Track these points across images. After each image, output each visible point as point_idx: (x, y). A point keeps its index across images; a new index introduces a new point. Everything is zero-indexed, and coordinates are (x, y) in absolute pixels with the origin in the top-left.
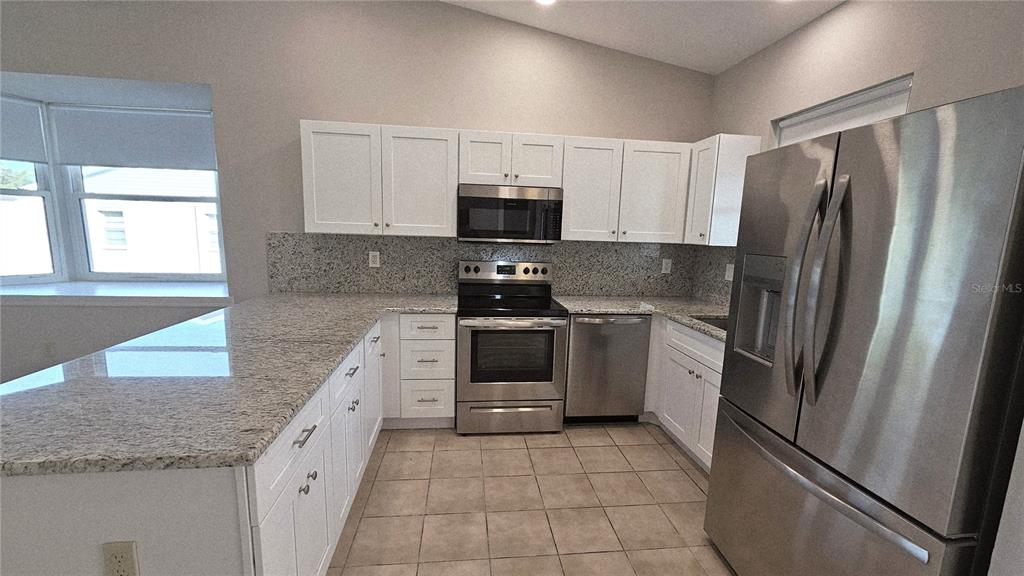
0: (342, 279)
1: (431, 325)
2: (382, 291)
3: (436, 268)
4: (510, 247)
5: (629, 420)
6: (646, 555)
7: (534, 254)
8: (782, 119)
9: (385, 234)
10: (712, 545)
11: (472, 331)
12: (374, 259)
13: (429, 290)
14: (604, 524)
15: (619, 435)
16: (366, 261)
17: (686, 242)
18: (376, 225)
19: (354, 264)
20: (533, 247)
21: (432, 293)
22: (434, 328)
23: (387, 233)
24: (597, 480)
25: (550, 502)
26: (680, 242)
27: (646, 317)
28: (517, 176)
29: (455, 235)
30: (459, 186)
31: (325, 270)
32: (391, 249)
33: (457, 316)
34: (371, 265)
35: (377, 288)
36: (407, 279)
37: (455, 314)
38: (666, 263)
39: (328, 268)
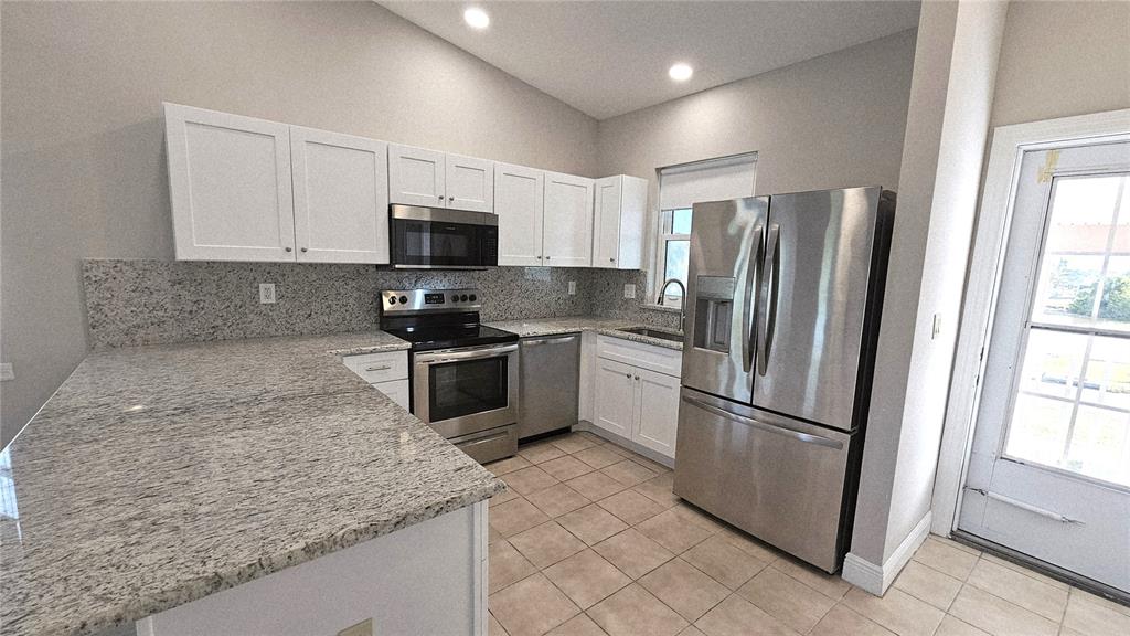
0: (219, 322)
1: (381, 365)
2: (280, 333)
3: (351, 301)
4: (434, 273)
5: (563, 432)
6: (647, 524)
7: (458, 280)
8: (663, 168)
9: (300, 261)
10: (683, 501)
11: (430, 366)
12: (267, 293)
13: (343, 327)
14: (604, 514)
15: (564, 446)
16: (255, 297)
17: (595, 266)
18: (288, 250)
19: (237, 301)
20: (457, 273)
21: (348, 331)
22: (384, 368)
23: (303, 259)
24: (576, 484)
25: (553, 513)
27: (578, 334)
28: (452, 199)
29: (387, 262)
30: (390, 207)
31: (191, 312)
32: (291, 279)
33: (411, 352)
34: (263, 301)
35: (272, 330)
36: (314, 315)
37: (409, 350)
38: (572, 285)
39: (195, 308)
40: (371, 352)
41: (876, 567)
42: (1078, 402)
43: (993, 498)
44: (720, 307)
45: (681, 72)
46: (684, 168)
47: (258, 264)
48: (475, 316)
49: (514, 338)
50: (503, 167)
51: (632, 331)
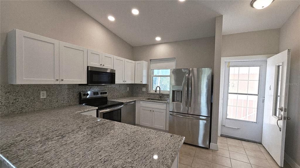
0: (24, 106)
2: (47, 108)
3: (71, 96)
7: (101, 88)
8: (152, 60)
9: (60, 83)
11: (103, 114)
12: (43, 95)
13: (68, 104)
17: (135, 83)
18: (57, 80)
19: (32, 98)
20: (101, 86)
21: (70, 105)
26: (134, 83)
27: (134, 101)
28: (104, 65)
29: (86, 83)
30: (88, 67)
31: (13, 103)
32: (51, 89)
33: (97, 110)
34: (42, 97)
35: (44, 107)
36: (59, 101)
37: (97, 109)
38: (128, 88)
39: (14, 102)
40: (87, 111)
41: (216, 145)
42: (237, 106)
43: (227, 127)
44: (178, 92)
45: (158, 39)
46: (157, 60)
47: (40, 85)
48: (106, 98)
49: (122, 104)
50: (116, 57)
51: (147, 99)
